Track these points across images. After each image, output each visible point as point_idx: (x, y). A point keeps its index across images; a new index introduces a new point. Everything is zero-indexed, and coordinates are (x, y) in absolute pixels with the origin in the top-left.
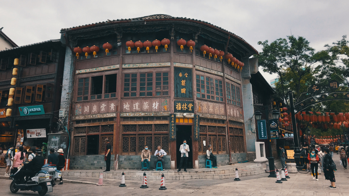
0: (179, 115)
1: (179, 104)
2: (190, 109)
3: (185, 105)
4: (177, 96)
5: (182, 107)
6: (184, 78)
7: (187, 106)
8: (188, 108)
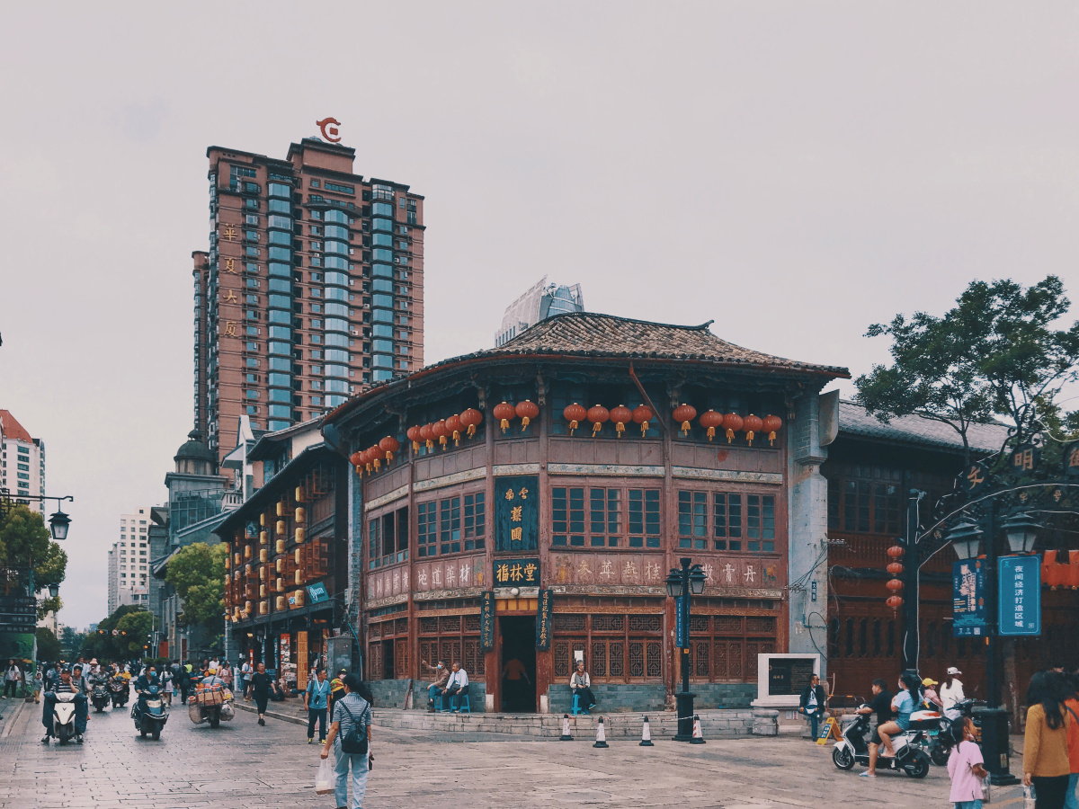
0: (502, 593)
1: (503, 567)
2: (530, 576)
3: (518, 569)
4: (502, 549)
5: (510, 573)
6: (518, 502)
7: (522, 572)
8: (526, 576)
